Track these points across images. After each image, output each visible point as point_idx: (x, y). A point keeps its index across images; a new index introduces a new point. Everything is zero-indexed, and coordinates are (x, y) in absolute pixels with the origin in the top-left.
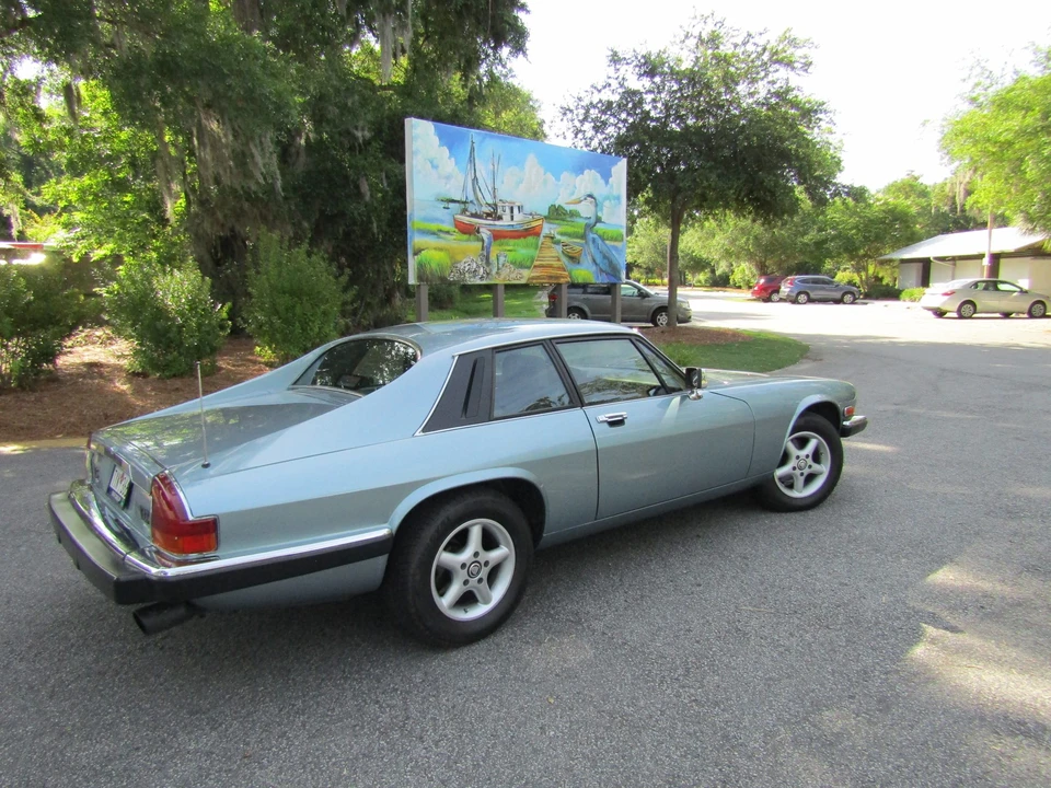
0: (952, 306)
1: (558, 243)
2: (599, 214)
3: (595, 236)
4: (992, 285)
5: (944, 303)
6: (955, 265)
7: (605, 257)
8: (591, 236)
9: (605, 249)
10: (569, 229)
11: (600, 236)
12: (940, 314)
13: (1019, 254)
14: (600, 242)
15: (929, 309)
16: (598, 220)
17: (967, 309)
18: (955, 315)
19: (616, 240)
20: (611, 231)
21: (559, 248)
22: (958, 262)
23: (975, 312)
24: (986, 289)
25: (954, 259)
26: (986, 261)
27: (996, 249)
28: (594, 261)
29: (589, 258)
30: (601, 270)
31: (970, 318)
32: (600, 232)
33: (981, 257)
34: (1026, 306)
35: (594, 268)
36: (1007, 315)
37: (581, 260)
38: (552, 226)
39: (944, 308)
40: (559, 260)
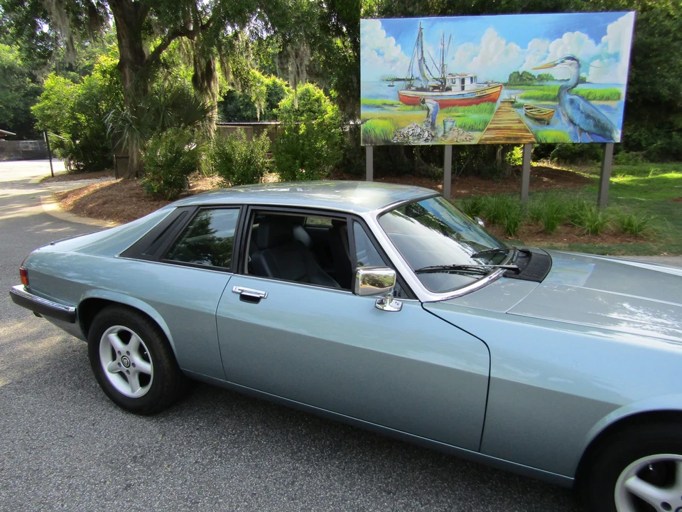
1: (520, 106)
2: (583, 75)
3: (575, 97)
7: (588, 117)
8: (568, 97)
9: (588, 109)
10: (538, 93)
11: (582, 97)
14: (581, 102)
16: (581, 81)
19: (608, 99)
20: (599, 91)
21: (522, 112)
28: (571, 121)
29: (564, 120)
30: (582, 130)
32: (582, 93)
35: (571, 128)
37: (553, 121)
38: (513, 91)
40: (520, 122)
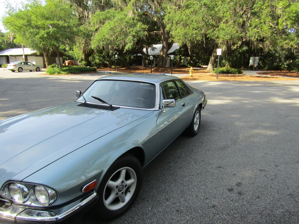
0: (16, 69)
4: (26, 63)
5: (14, 68)
6: (16, 57)
12: (13, 71)
13: (32, 55)
15: (10, 70)
17: (20, 70)
18: (18, 71)
22: (17, 57)
23: (23, 70)
24: (24, 64)
25: (15, 56)
26: (24, 57)
27: (26, 54)
31: (22, 72)
33: (22, 56)
34: (35, 69)
36: (31, 71)
39: (14, 69)
